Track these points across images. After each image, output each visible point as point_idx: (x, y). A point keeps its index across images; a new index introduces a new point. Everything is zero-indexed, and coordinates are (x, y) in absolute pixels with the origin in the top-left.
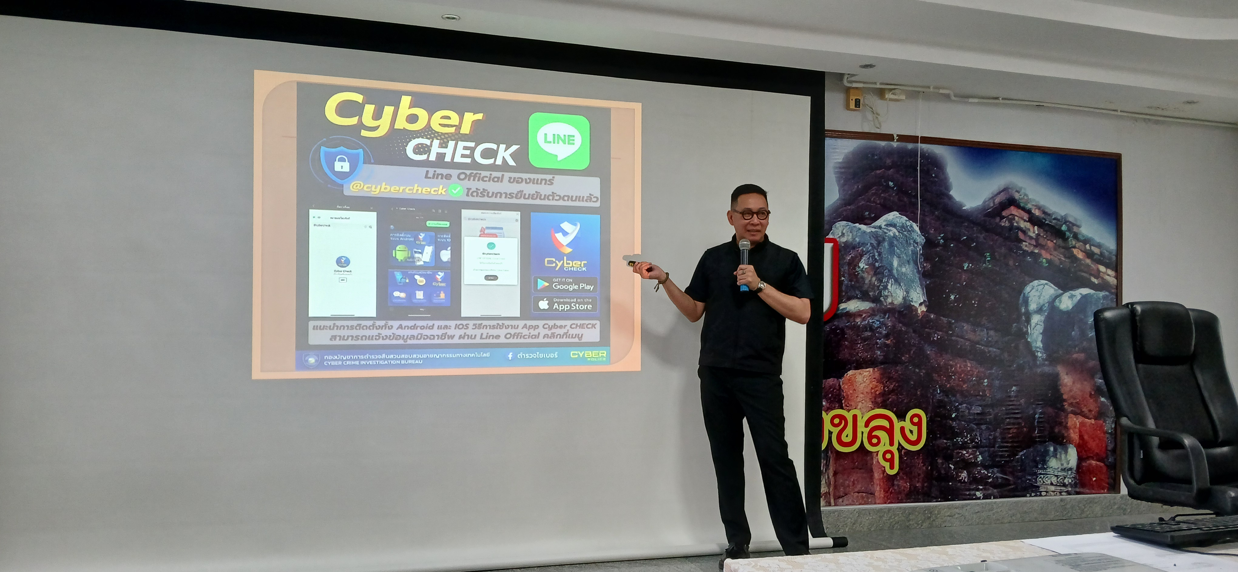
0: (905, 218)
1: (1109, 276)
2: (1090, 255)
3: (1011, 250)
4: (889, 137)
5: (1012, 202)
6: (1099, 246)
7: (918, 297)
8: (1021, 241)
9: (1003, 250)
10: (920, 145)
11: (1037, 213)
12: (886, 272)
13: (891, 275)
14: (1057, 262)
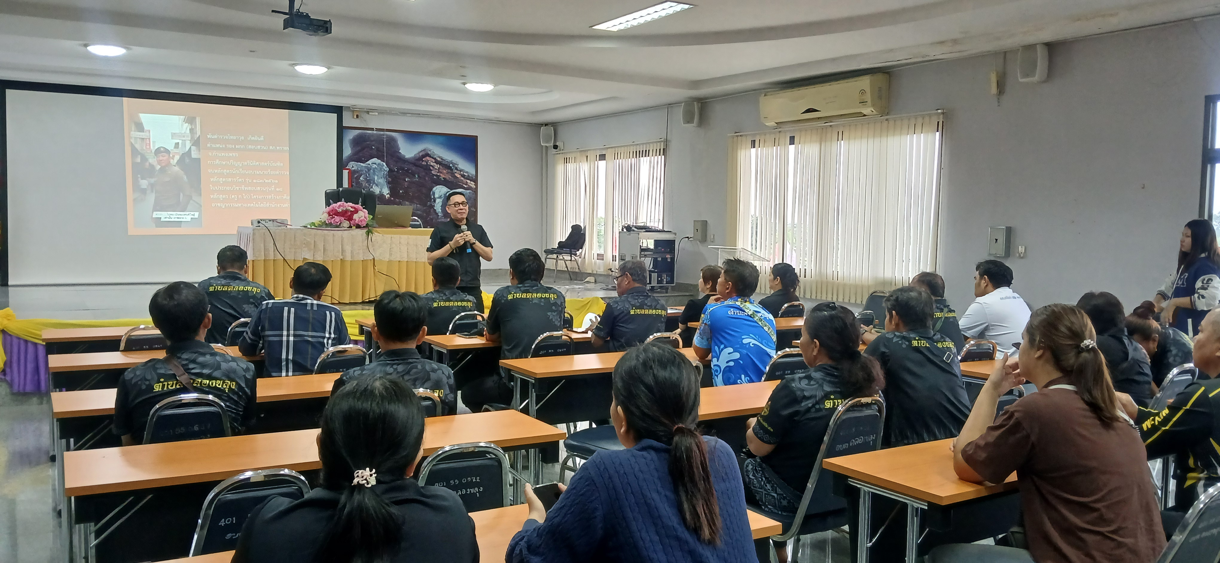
0: (380, 161)
1: (472, 184)
2: (463, 176)
3: (426, 173)
4: (372, 129)
5: (427, 155)
6: (467, 172)
7: (386, 192)
8: (432, 170)
9: (423, 174)
10: (385, 132)
11: (439, 159)
12: (372, 182)
13: (374, 183)
14: (448, 179)
